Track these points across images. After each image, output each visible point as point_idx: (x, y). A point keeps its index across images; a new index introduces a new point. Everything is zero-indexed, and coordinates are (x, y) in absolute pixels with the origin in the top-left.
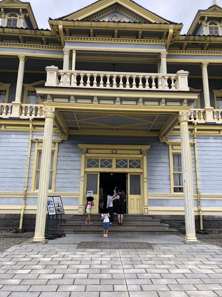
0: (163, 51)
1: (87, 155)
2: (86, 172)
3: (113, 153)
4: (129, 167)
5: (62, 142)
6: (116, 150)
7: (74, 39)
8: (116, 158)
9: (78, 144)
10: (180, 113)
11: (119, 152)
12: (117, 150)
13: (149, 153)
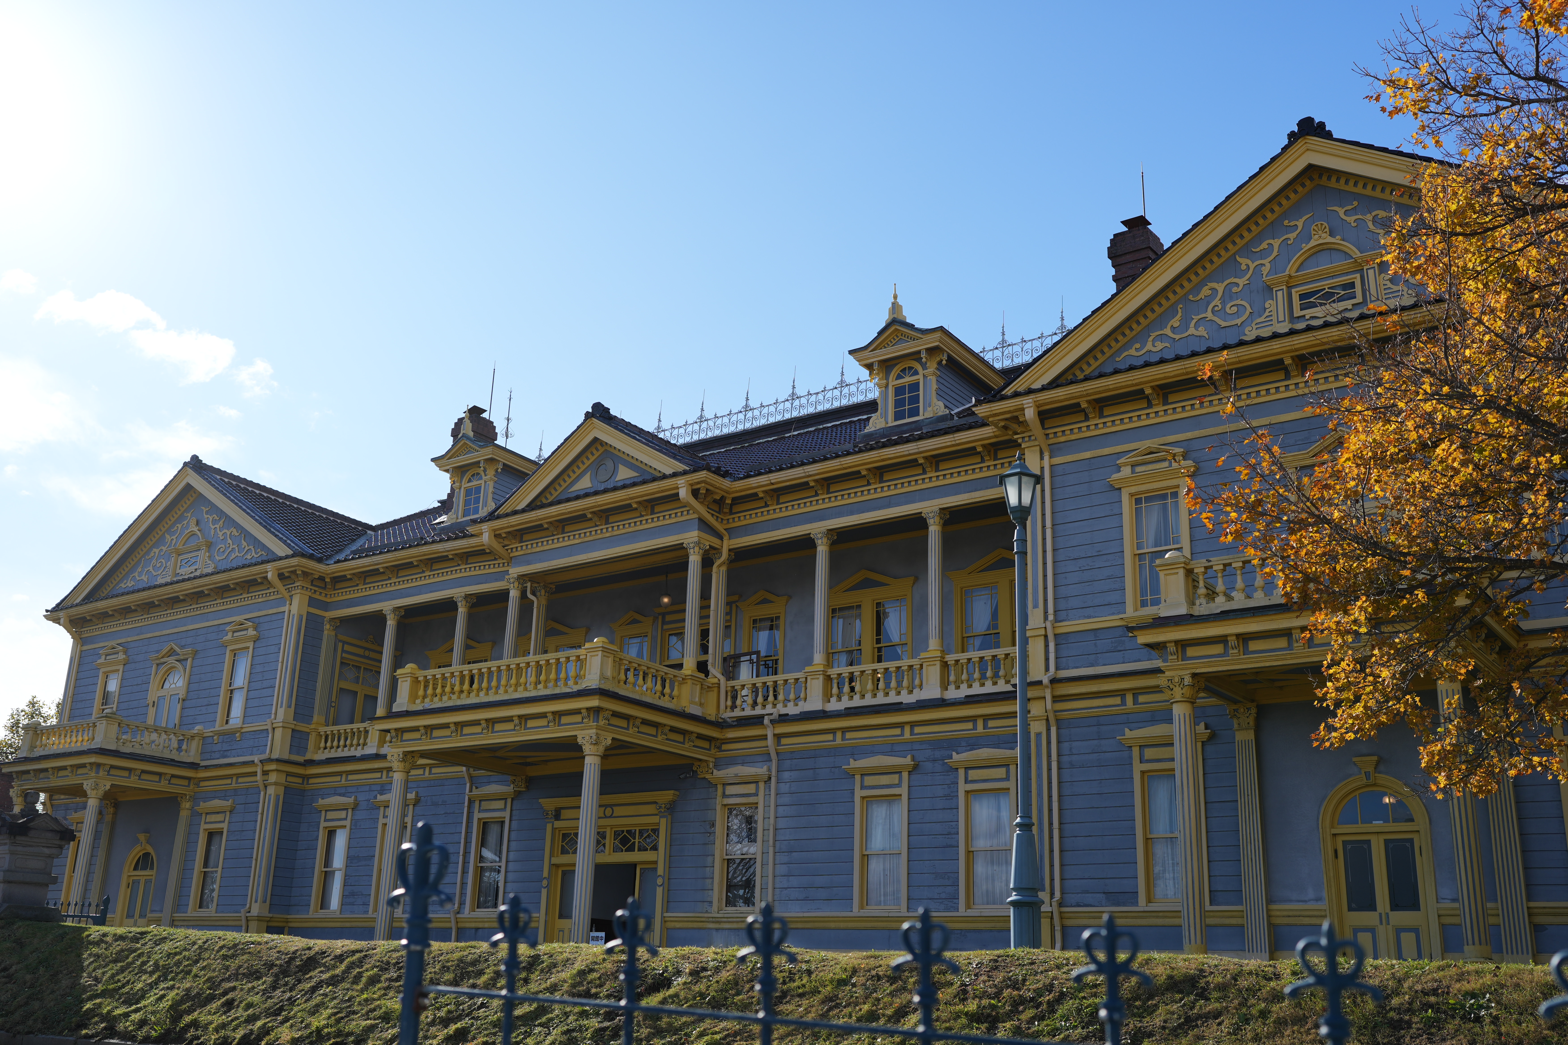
0: (691, 537)
1: (557, 824)
2: (552, 866)
3: (606, 817)
4: (639, 850)
5: (517, 795)
6: (611, 806)
7: (520, 549)
8: (612, 827)
9: (540, 800)
10: (580, 741)
11: (618, 811)
12: (614, 808)
13: (671, 809)
